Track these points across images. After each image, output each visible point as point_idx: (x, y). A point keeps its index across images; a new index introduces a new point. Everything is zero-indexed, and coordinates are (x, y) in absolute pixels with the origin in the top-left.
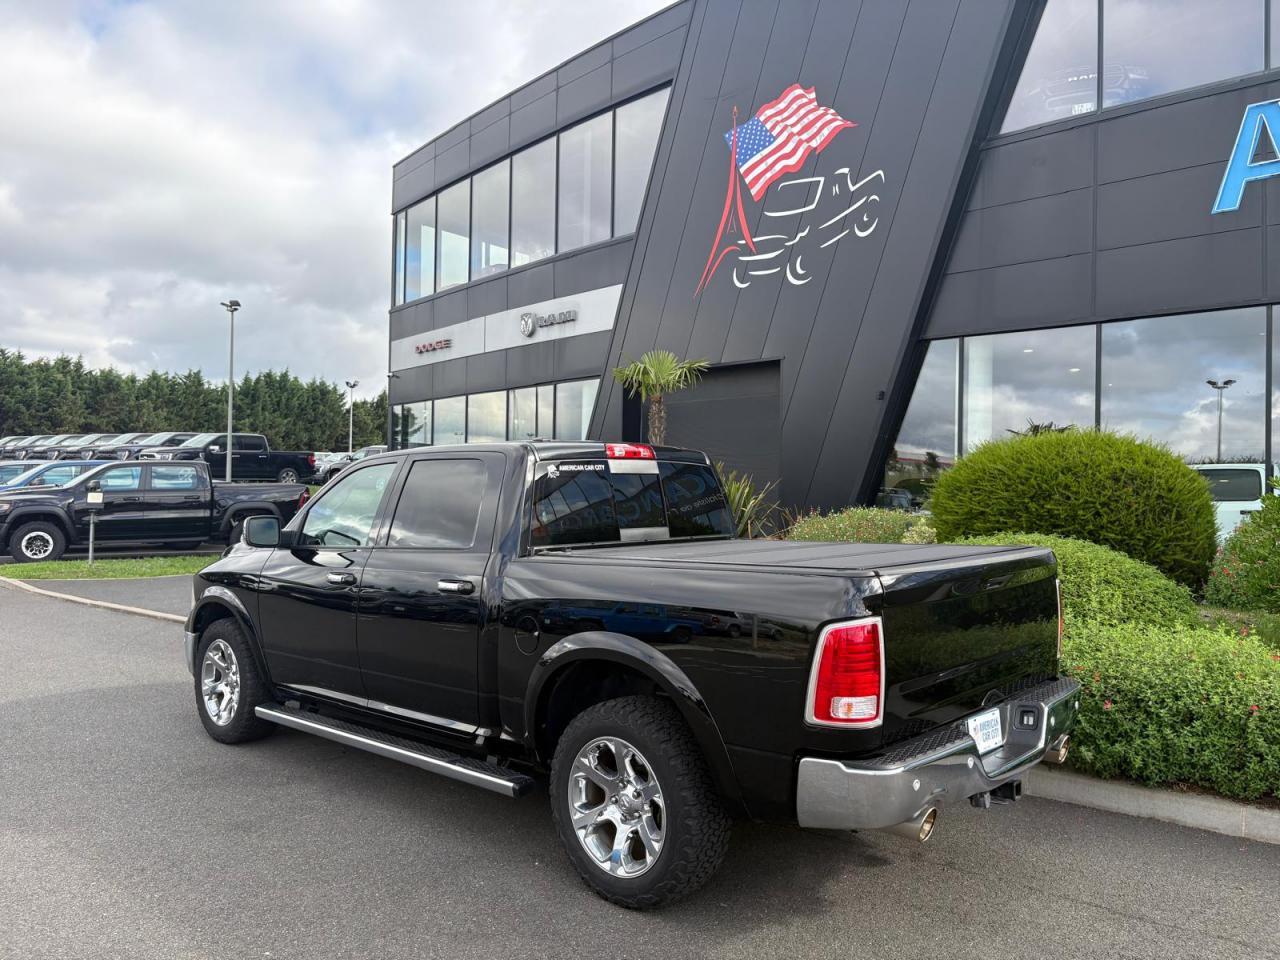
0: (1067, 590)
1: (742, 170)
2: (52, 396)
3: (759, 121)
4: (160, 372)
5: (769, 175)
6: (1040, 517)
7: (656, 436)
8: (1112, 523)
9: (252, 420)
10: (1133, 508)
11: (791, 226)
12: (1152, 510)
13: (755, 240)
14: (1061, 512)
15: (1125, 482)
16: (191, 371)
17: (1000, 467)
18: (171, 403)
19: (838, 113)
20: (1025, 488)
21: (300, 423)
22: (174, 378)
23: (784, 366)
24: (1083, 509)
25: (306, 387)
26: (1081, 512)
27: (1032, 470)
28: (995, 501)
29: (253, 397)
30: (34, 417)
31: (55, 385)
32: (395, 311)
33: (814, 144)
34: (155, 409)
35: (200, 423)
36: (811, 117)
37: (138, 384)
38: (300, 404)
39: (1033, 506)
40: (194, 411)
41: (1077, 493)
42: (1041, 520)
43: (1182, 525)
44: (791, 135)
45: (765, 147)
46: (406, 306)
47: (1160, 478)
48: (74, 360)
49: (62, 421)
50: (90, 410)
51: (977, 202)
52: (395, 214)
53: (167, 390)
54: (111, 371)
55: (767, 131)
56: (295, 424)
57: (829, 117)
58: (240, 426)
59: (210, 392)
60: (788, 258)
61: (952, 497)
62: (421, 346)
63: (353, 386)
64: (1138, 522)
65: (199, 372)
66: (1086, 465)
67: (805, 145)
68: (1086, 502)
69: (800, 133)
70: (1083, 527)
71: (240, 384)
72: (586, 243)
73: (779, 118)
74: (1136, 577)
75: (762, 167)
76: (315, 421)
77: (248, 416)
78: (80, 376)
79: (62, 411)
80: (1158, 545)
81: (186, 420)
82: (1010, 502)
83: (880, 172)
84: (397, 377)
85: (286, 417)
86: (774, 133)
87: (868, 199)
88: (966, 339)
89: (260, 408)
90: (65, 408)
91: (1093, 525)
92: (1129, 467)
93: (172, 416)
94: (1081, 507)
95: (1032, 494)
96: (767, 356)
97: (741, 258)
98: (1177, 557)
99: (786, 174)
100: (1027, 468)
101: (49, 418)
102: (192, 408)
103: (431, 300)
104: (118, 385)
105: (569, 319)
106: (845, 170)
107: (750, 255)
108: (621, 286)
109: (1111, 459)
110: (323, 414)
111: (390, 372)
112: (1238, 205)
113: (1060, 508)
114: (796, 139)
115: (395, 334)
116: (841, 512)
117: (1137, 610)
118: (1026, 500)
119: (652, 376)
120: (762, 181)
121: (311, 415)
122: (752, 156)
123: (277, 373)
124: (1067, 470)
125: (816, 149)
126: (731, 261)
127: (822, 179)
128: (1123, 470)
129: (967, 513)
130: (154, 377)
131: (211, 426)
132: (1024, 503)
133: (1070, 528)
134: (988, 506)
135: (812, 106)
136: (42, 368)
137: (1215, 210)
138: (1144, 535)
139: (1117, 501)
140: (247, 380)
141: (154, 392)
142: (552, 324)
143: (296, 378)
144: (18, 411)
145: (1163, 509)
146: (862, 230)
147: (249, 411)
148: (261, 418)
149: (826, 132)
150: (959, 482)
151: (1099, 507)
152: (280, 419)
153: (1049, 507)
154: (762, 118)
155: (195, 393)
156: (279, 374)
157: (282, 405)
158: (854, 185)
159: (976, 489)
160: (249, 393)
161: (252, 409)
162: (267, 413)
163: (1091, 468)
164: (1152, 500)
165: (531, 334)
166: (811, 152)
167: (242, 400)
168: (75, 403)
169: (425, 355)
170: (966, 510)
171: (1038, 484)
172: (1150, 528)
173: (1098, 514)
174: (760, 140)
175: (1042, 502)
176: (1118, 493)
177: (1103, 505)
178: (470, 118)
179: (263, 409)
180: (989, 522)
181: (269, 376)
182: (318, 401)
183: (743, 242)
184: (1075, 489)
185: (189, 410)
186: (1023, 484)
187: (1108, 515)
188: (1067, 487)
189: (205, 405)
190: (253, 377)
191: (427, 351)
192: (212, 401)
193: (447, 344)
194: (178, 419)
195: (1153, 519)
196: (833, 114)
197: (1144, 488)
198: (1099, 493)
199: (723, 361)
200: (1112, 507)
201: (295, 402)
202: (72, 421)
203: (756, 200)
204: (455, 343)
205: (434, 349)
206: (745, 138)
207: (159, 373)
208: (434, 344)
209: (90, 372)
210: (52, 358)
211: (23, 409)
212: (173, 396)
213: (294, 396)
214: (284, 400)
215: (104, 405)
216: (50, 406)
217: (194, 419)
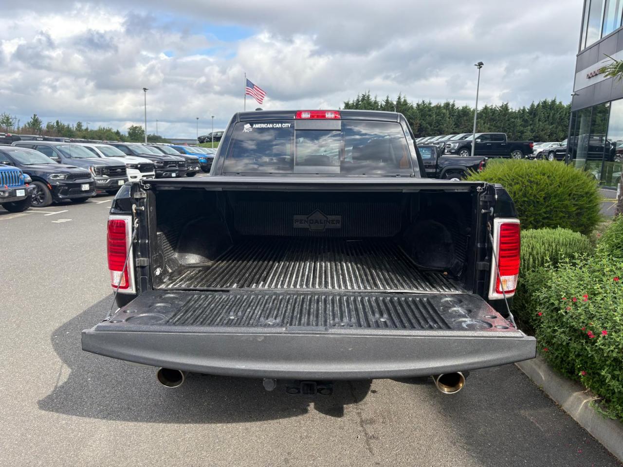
2: (441, 120)
16: (503, 103)
18: (492, 120)
21: (560, 127)
22: (495, 108)
25: (565, 106)
29: (534, 114)
30: (433, 130)
31: (442, 115)
34: (484, 123)
37: (478, 112)
38: (561, 117)
40: (502, 124)
48: (451, 103)
49: (444, 131)
50: (456, 126)
53: (491, 114)
54: (466, 107)
56: (557, 128)
58: (525, 131)
59: (512, 113)
65: (507, 104)
71: (529, 108)
78: (453, 110)
79: (444, 127)
84: (577, 95)
85: (552, 124)
89: (537, 120)
90: (445, 125)
93: (492, 127)
102: (502, 121)
104: (468, 113)
115: (578, 68)
123: (549, 100)
130: (486, 108)
131: (511, 131)
136: (438, 107)
140: (533, 105)
143: (560, 103)
144: (427, 128)
147: (531, 122)
148: (537, 125)
152: (548, 126)
155: (504, 114)
156: (550, 101)
157: (550, 118)
160: (533, 111)
161: (533, 121)
162: (541, 123)
167: (528, 116)
168: (449, 123)
179: (539, 120)
181: (545, 102)
185: (501, 123)
189: (508, 120)
190: (536, 104)
192: (512, 118)
194: (495, 128)
201: (558, 116)
202: (448, 131)
207: (488, 106)
210: (442, 103)
211: (429, 126)
212: (493, 117)
213: (557, 112)
214: (551, 114)
215: (461, 123)
216: (439, 125)
217: (503, 128)
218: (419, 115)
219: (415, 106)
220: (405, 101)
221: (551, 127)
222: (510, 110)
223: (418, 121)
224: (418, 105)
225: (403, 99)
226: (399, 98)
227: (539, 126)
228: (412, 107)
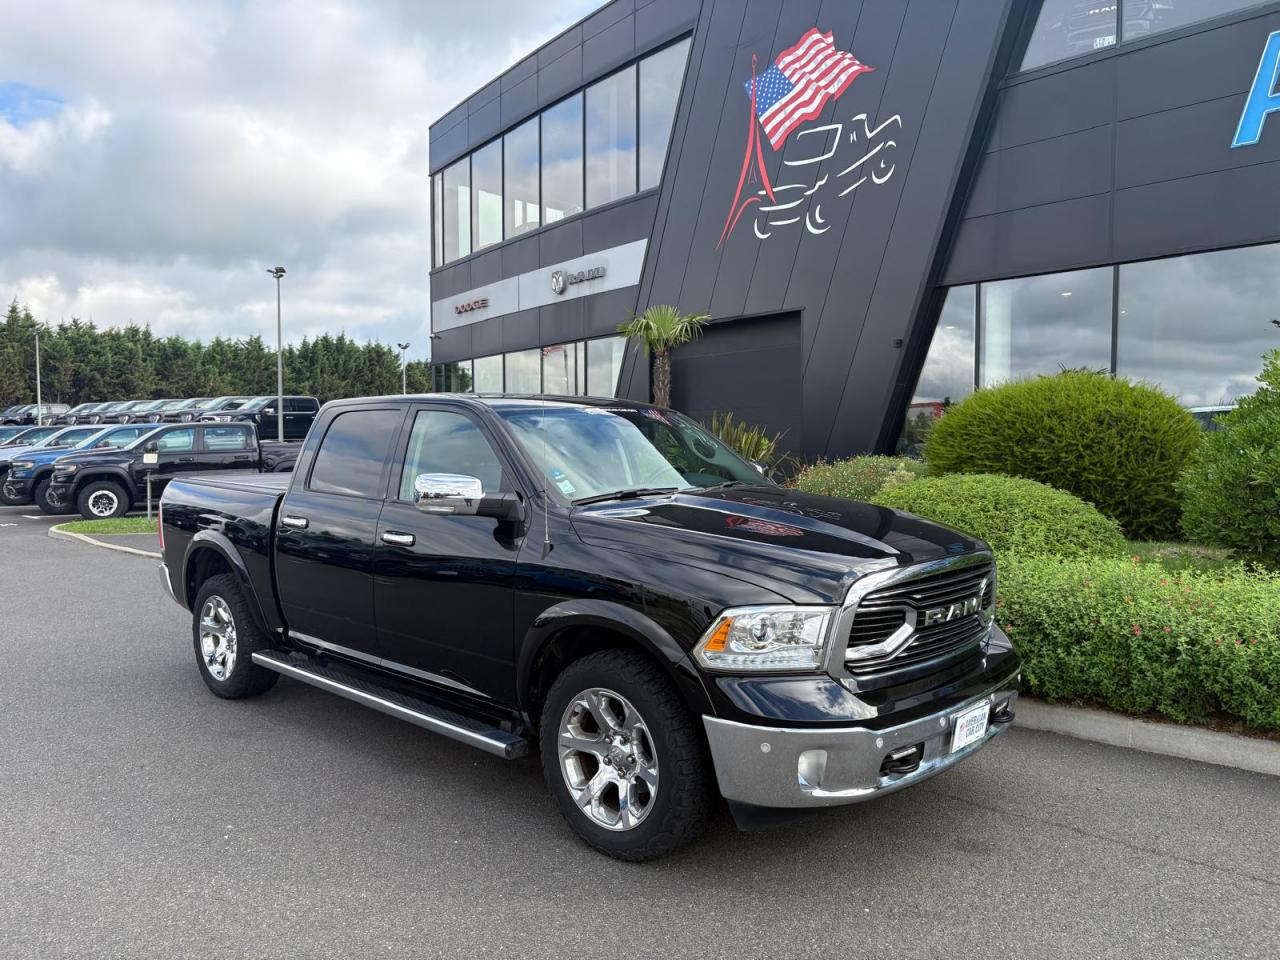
0: (995, 525)
1: (762, 120)
2: (124, 364)
3: (777, 69)
4: (223, 339)
5: (788, 124)
6: (1025, 460)
7: (660, 390)
8: (1094, 464)
9: (311, 383)
10: (1116, 450)
11: (810, 175)
12: (1135, 452)
13: (775, 190)
14: (1045, 455)
15: (1109, 424)
16: (251, 336)
17: (990, 412)
18: (235, 368)
19: (856, 57)
20: (1010, 432)
22: (236, 344)
23: (805, 317)
24: (1066, 452)
25: (362, 349)
26: (1063, 455)
27: (1019, 414)
28: (982, 445)
29: (311, 360)
30: (109, 384)
31: (126, 353)
32: (435, 273)
33: (832, 90)
34: (220, 374)
35: (262, 387)
36: (829, 62)
37: (203, 350)
38: (357, 366)
39: (1017, 450)
40: (256, 376)
41: (1060, 436)
42: (1025, 463)
43: (1165, 465)
44: (809, 82)
45: (783, 95)
46: (446, 268)
47: (1146, 419)
48: (142, 329)
50: (160, 376)
51: (995, 145)
52: (432, 175)
53: (230, 355)
54: (177, 339)
55: (785, 79)
57: (846, 62)
59: (270, 355)
60: (808, 207)
61: (944, 443)
62: (460, 306)
63: (405, 348)
64: (1120, 464)
65: (259, 337)
66: (1072, 408)
67: (823, 92)
68: (1070, 445)
69: (818, 79)
70: (1065, 469)
71: (299, 348)
72: (613, 198)
73: (797, 65)
74: (1067, 512)
75: (781, 116)
76: (372, 382)
77: (308, 379)
78: (148, 345)
79: (135, 377)
80: (1140, 485)
81: (249, 384)
82: (997, 446)
83: (897, 117)
84: (439, 338)
85: (344, 378)
86: (793, 81)
87: (885, 144)
88: (983, 285)
89: (319, 370)
90: (137, 375)
91: (1076, 468)
92: (1114, 410)
93: (237, 381)
94: (1065, 449)
95: (1018, 437)
96: (788, 307)
97: (761, 209)
98: (1157, 497)
99: (805, 122)
100: (1016, 413)
101: (123, 385)
102: (255, 372)
103: (468, 260)
104: (185, 351)
105: (597, 275)
106: (863, 116)
107: (770, 206)
108: (646, 240)
109: (1098, 402)
110: (380, 376)
111: (432, 332)
112: (1257, 138)
113: (1043, 451)
114: (814, 86)
115: (437, 294)
116: (846, 460)
117: (1059, 543)
118: (1011, 444)
119: (655, 331)
120: (782, 130)
121: (368, 377)
122: (771, 105)
123: (334, 336)
124: (1051, 414)
125: (834, 95)
126: (752, 212)
127: (840, 126)
128: (1107, 411)
129: (957, 458)
130: (218, 343)
132: (1010, 446)
133: (1054, 470)
134: (975, 450)
135: (830, 51)
136: (115, 337)
137: (1235, 144)
138: (1125, 476)
139: (1100, 443)
140: (305, 344)
141: (218, 357)
142: (581, 281)
143: (352, 341)
144: (93, 379)
145: (1147, 450)
146: (879, 177)
147: (308, 374)
149: (843, 77)
150: (951, 427)
151: (1081, 449)
152: (338, 381)
153: (1032, 450)
154: (781, 66)
155: (256, 357)
156: (336, 338)
157: (340, 367)
158: (871, 132)
159: (967, 435)
160: (309, 355)
161: (311, 372)
162: (325, 376)
163: (1077, 411)
164: (1136, 442)
165: (562, 292)
166: (829, 98)
167: (301, 363)
168: (145, 370)
169: (464, 315)
170: (955, 456)
171: (1024, 429)
172: (1132, 469)
173: (1080, 456)
174: (778, 89)
175: (1027, 445)
176: (1101, 436)
177: (1086, 447)
178: (500, 77)
179: (322, 372)
180: (977, 466)
181: (325, 339)
182: (375, 362)
183: (763, 193)
184: (1058, 432)
185: (253, 374)
186: (1009, 428)
187: (1090, 456)
188: (1051, 430)
189: (266, 369)
190: (311, 341)
191: (466, 311)
193: (484, 304)
194: (242, 383)
195: (1137, 460)
196: (850, 59)
197: (1129, 430)
198: (1082, 435)
199: (746, 313)
200: (1095, 450)
201: (352, 364)
202: (142, 389)
203: (775, 149)
204: (491, 302)
205: (472, 309)
206: (764, 86)
208: (472, 304)
209: (158, 340)
210: (121, 327)
211: (98, 376)
212: (236, 361)
213: (350, 358)
214: (341, 362)
215: (173, 371)
216: (123, 373)
217: (257, 383)
218: (70, 351)
219: (55, 329)
220: (28, 317)
221: (344, 384)
222: (266, 351)
223: (70, 364)
224: (63, 329)
225: (24, 312)
226: (14, 310)
227: (324, 381)
228: (48, 332)
